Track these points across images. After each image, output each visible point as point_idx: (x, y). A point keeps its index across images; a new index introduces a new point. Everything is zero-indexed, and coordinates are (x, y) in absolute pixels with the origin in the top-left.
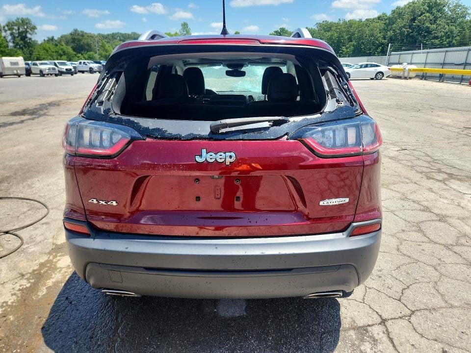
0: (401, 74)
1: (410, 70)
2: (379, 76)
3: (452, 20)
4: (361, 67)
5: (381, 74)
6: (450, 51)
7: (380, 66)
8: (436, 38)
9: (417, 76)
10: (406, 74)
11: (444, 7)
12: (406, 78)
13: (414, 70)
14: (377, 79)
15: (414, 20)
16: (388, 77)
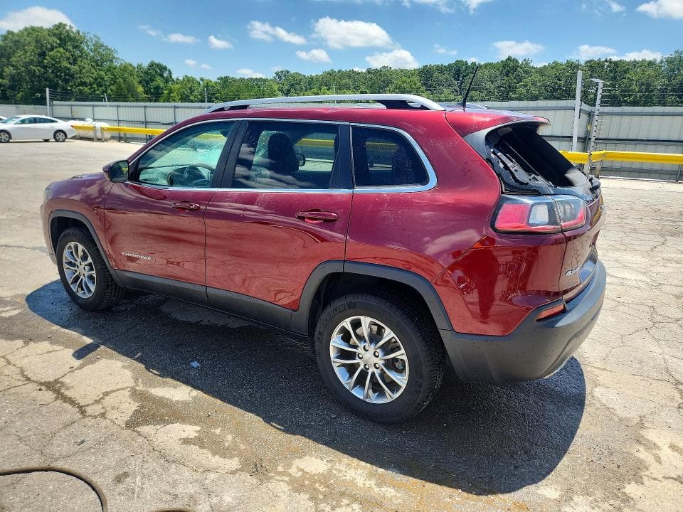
0: (91, 134)
1: (102, 129)
2: (61, 136)
3: (97, 64)
4: (23, 122)
5: (62, 134)
6: (151, 107)
7: (56, 122)
8: (84, 84)
9: (113, 138)
10: (99, 135)
11: (81, 43)
12: (99, 140)
13: (108, 129)
14: (57, 141)
15: (43, 55)
16: (74, 138)
